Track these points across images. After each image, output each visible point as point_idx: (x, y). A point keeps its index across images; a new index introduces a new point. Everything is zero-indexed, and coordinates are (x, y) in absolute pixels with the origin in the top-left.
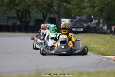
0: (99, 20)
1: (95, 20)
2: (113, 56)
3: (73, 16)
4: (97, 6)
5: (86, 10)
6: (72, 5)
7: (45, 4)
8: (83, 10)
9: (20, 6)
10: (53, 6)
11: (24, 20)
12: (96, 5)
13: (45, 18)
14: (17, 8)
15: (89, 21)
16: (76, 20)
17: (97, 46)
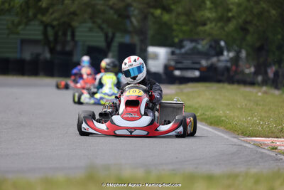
0: (238, 53)
1: (229, 51)
2: (268, 139)
3: (176, 40)
4: (233, 17)
5: (207, 28)
6: (174, 15)
7: (112, 12)
8: (201, 28)
9: (52, 14)
10: (128, 17)
11: (59, 48)
12: (230, 14)
13: (109, 43)
14: (44, 19)
15: (213, 52)
16: (183, 51)
17: (232, 114)
